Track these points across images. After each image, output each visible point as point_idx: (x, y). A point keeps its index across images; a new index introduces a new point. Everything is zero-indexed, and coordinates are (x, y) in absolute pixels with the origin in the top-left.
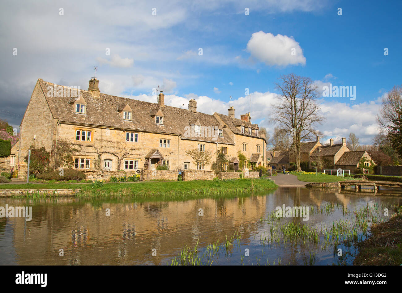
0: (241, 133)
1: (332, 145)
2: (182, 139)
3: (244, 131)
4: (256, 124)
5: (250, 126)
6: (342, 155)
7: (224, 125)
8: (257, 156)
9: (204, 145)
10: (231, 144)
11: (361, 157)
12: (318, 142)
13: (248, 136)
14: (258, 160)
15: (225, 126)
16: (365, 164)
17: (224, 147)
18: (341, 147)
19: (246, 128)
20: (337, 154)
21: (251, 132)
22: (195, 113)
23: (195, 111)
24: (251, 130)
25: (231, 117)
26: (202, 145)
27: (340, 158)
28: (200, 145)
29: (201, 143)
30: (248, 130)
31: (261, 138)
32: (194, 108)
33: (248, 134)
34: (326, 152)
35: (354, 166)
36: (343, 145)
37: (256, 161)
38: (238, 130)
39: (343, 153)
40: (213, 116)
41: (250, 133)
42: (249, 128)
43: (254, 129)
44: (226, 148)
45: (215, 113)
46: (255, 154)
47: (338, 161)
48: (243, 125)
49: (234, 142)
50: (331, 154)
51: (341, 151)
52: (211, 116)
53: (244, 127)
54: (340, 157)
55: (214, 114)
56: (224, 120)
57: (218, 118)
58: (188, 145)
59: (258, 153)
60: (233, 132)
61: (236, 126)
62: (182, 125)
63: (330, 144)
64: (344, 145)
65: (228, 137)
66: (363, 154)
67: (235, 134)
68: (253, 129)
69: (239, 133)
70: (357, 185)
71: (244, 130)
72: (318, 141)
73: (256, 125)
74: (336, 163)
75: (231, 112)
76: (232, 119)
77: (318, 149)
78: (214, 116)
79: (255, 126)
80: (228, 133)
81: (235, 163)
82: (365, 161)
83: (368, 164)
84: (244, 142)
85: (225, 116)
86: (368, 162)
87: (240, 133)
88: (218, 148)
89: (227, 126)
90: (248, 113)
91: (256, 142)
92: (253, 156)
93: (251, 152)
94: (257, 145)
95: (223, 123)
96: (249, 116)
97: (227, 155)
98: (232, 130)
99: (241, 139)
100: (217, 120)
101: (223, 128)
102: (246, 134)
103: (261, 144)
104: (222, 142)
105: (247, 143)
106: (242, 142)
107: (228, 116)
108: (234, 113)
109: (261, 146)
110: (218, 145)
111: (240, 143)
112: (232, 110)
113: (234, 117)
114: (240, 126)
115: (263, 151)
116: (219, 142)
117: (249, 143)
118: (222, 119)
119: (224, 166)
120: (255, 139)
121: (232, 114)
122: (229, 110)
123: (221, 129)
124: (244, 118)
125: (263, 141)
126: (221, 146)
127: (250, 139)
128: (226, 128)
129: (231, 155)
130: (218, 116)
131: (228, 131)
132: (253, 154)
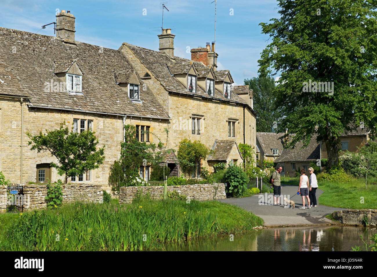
0: (186, 91)
2: (32, 109)
3: (194, 88)
4: (225, 71)
5: (210, 76)
7: (144, 75)
8: (227, 147)
9: (90, 121)
10: (159, 117)
13: (205, 99)
14: (228, 154)
15: (147, 75)
17: (143, 127)
19: (200, 79)
21: (212, 89)
22: (71, 45)
23: (71, 41)
24: (212, 85)
25: (164, 53)
26: (86, 123)
28: (79, 122)
29: (82, 117)
30: (206, 84)
31: (238, 104)
32: (68, 32)
33: (205, 95)
37: (223, 157)
38: (180, 84)
40: (119, 52)
41: (210, 91)
42: (208, 79)
43: (222, 82)
44: (148, 127)
45: (123, 45)
46: (222, 142)
48: (192, 72)
49: (167, 113)
52: (113, 51)
53: (195, 76)
55: (121, 48)
56: (144, 61)
57: (130, 56)
58: (48, 123)
59: (231, 138)
60: (165, 89)
61: (175, 75)
62: (34, 74)
65: (154, 102)
67: (171, 93)
68: (217, 83)
69: (181, 92)
71: (194, 85)
73: (227, 73)
75: (166, 42)
76: (167, 58)
78: (122, 51)
79: (222, 74)
80: (154, 91)
81: (169, 164)
84: (195, 112)
85: (148, 52)
87: (183, 92)
88: (127, 128)
89: (152, 77)
90: (211, 45)
91: (225, 114)
92: (217, 146)
93: (213, 136)
94: (229, 119)
95: (141, 69)
96: (213, 53)
97: (151, 144)
98: (165, 86)
99: (186, 106)
100: (127, 62)
101: (143, 81)
102: (199, 93)
103: (237, 118)
104: (137, 114)
105: (203, 116)
106: (189, 114)
107: (159, 51)
108: (173, 44)
109: (237, 122)
110: (128, 122)
111: (185, 115)
112: (168, 36)
113: (173, 53)
114: (184, 75)
115: (244, 135)
116: (128, 114)
117: (208, 115)
118: (140, 59)
119: (143, 171)
120: (223, 106)
121: (168, 47)
122: (161, 37)
123: (135, 83)
124: (200, 55)
125: (244, 110)
126: (134, 123)
127: (211, 105)
128: (149, 80)
129: (160, 146)
130: (130, 52)
131: (155, 88)
132: (217, 142)
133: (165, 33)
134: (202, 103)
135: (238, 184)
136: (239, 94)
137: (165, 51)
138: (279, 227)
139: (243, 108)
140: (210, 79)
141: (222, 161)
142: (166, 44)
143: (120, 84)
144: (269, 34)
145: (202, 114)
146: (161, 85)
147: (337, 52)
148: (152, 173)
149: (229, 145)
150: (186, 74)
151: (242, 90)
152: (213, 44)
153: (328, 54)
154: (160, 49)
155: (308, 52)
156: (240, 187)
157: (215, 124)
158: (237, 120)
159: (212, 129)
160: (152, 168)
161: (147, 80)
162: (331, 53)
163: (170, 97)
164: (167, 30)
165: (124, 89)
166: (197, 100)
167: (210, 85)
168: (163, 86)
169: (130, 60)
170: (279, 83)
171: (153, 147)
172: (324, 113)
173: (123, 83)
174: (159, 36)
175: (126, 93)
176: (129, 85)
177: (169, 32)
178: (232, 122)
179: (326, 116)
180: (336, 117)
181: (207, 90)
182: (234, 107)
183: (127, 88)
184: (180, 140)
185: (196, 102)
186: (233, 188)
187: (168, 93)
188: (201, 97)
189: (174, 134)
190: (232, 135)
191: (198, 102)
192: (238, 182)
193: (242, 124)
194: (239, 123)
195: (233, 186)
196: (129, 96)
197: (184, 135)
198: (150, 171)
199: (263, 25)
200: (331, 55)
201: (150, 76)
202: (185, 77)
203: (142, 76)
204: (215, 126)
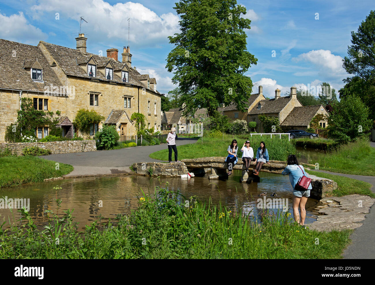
1: (277, 98)
3: (94, 73)
5: (109, 66)
6: (290, 112)
11: (315, 114)
12: (260, 95)
14: (118, 120)
15: (54, 63)
16: (321, 124)
17: (41, 100)
18: (289, 101)
19: (99, 68)
20: (283, 110)
21: (111, 75)
24: (111, 73)
27: (288, 116)
30: (105, 72)
33: (104, 79)
34: (269, 108)
35: (304, 126)
36: (292, 97)
38: (82, 70)
39: (291, 110)
40: (37, 47)
41: (109, 76)
43: (120, 71)
44: (47, 100)
45: (41, 42)
46: (117, 111)
47: (285, 120)
48: (92, 62)
50: (275, 111)
51: (289, 106)
52: (33, 47)
53: (95, 66)
54: (288, 114)
55: (39, 45)
56: (54, 54)
57: (44, 50)
60: (65, 73)
61: (79, 65)
63: (276, 97)
64: (294, 97)
66: (317, 110)
67: (69, 76)
68: (116, 71)
69: (79, 75)
70: (214, 168)
71: (94, 71)
72: (261, 93)
74: (282, 124)
75: (81, 43)
77: (259, 104)
78: (40, 47)
80: (58, 75)
81: (62, 126)
82: (319, 121)
83: (324, 124)
84: (93, 90)
86: (325, 122)
88: (24, 100)
89: (57, 65)
90: (127, 48)
91: (121, 92)
92: (113, 114)
93: (110, 107)
94: (125, 96)
95: (51, 60)
96: (127, 53)
97: (49, 112)
98: (64, 71)
99: (84, 86)
100: (42, 54)
101: (52, 67)
102: (98, 77)
103: (132, 95)
104: (35, 90)
105: (100, 93)
106: (87, 91)
107: (76, 49)
108: (86, 44)
109: (133, 98)
110: (25, 95)
111: (83, 92)
112: (81, 38)
113: (85, 51)
114: (85, 64)
115: (138, 107)
116: (24, 89)
117: (106, 93)
118: (50, 52)
119: (42, 131)
120: (120, 87)
121: (82, 46)
122: (78, 39)
123: (37, 68)
124: (112, 54)
125: (139, 90)
126: (32, 96)
127: (107, 86)
128: (55, 67)
129: (58, 113)
130: (44, 47)
131: (59, 72)
132: (113, 111)
133: (80, 37)
134: (100, 84)
135: (107, 140)
136: (141, 80)
137: (80, 49)
138: (77, 177)
139: (138, 89)
140: (109, 68)
141: (113, 124)
142: (80, 44)
143: (26, 69)
144: (175, 44)
145: (100, 92)
146: (62, 70)
147: (212, 54)
148: (50, 132)
149: (120, 113)
150: (86, 63)
151: (144, 78)
152: (128, 47)
153: (205, 55)
154: (77, 48)
155: (195, 55)
156: (109, 142)
157: (112, 99)
158: (133, 97)
159: (109, 102)
160: (50, 129)
161: (54, 67)
162: (207, 54)
163: (68, 79)
164: (81, 34)
165: (28, 72)
166: (95, 82)
167: (109, 72)
168: (63, 71)
169: (44, 53)
170: (176, 74)
171: (51, 114)
172: (204, 94)
173: (27, 68)
174: (76, 39)
175: (30, 75)
176: (31, 69)
177: (83, 36)
178: (127, 98)
179: (206, 95)
180: (212, 96)
181: (107, 76)
182: (130, 88)
183: (30, 72)
184: (78, 110)
185: (93, 83)
186: (103, 143)
187: (66, 76)
188: (99, 80)
189: (72, 105)
190: (128, 106)
191: (96, 83)
192: (108, 139)
193: (137, 100)
194: (134, 99)
195: (103, 142)
196: (32, 77)
197: (82, 106)
198: (49, 131)
199: (170, 38)
200: (207, 56)
201: (56, 64)
202: (86, 66)
203: (51, 64)
204: (112, 100)
